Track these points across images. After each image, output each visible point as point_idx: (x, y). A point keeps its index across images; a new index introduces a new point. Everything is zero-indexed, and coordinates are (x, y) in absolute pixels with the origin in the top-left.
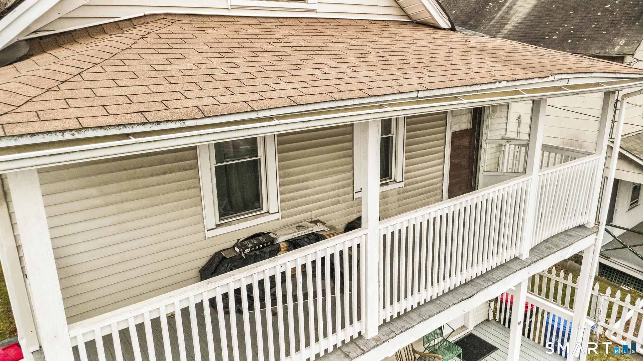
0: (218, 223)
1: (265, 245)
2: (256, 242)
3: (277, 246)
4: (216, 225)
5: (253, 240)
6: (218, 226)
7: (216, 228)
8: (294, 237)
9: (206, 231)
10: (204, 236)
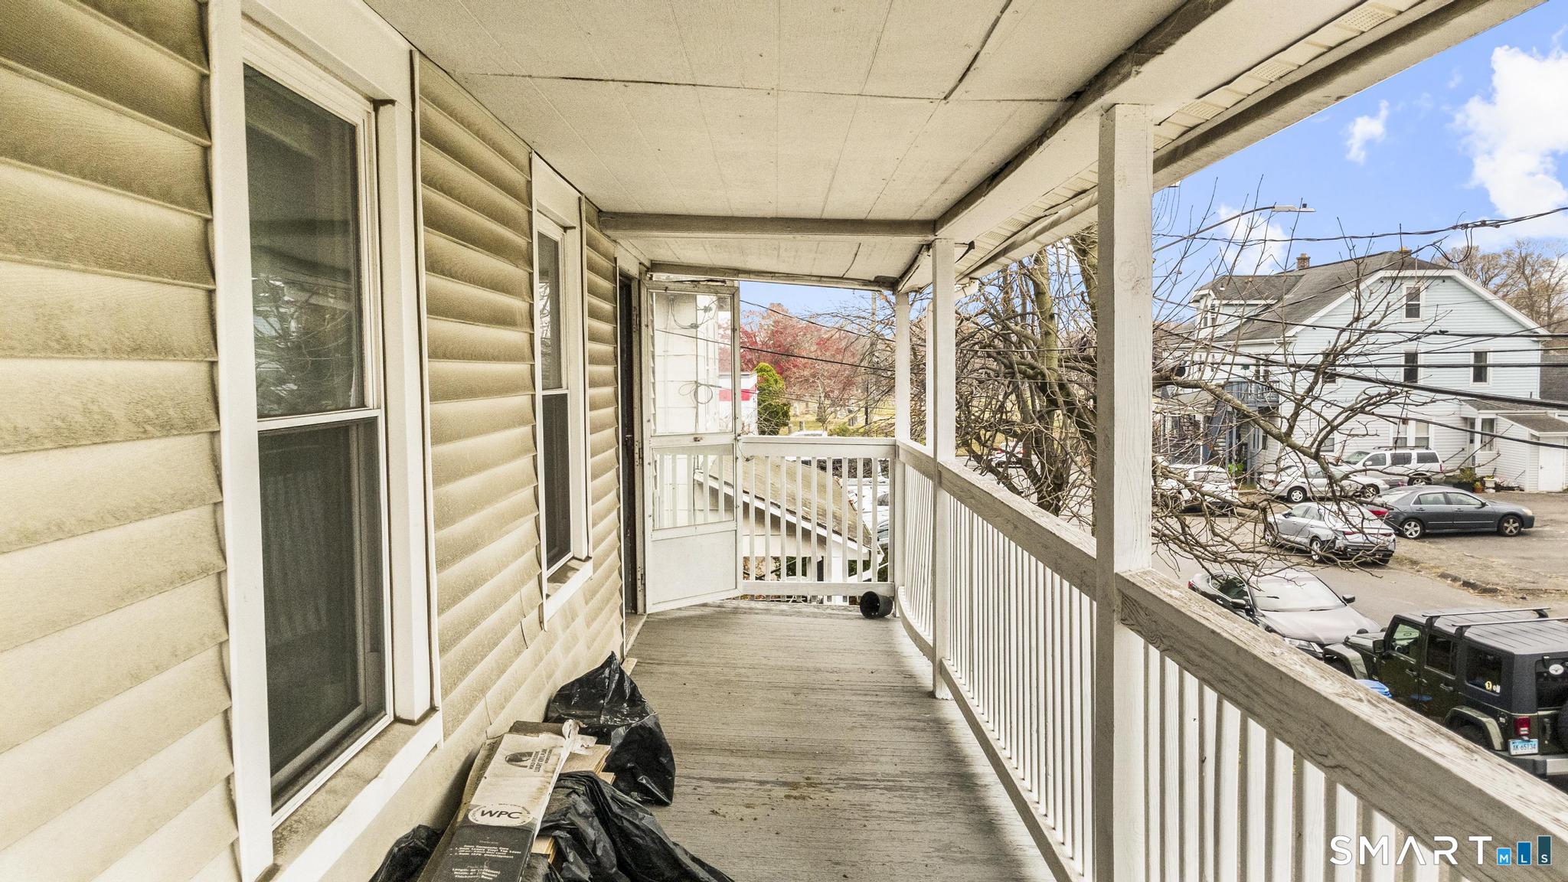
3: (542, 868)
7: (276, 867)
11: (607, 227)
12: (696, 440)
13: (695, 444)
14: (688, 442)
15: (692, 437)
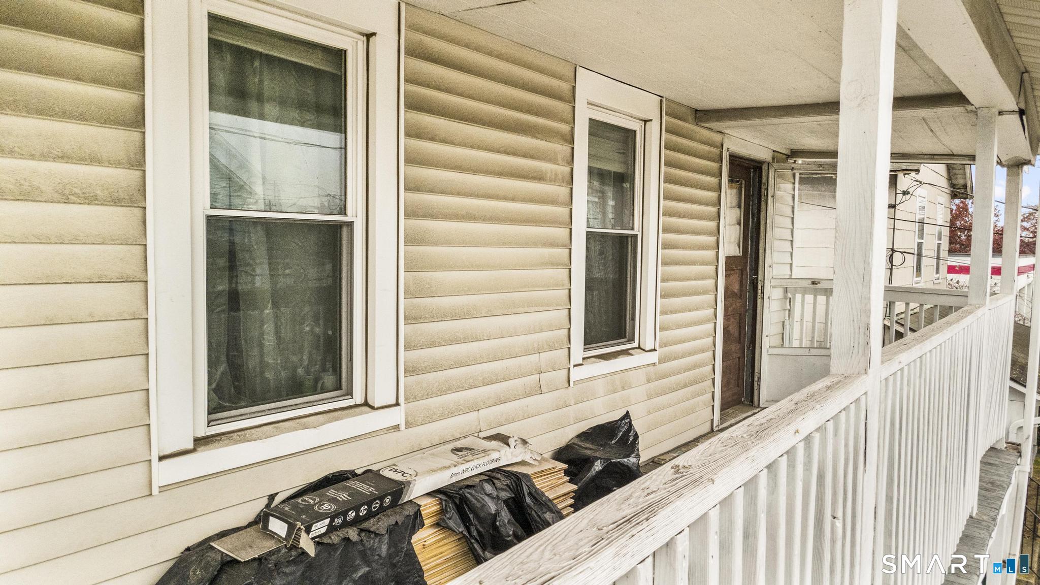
0: (203, 431)
1: (376, 505)
2: (344, 496)
3: (410, 511)
4: (196, 440)
5: (331, 492)
6: (201, 442)
7: (194, 450)
8: (454, 480)
9: (155, 459)
10: (143, 480)
11: (701, 121)
12: (813, 283)
13: (812, 286)
14: (807, 284)
15: (810, 282)
